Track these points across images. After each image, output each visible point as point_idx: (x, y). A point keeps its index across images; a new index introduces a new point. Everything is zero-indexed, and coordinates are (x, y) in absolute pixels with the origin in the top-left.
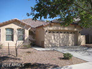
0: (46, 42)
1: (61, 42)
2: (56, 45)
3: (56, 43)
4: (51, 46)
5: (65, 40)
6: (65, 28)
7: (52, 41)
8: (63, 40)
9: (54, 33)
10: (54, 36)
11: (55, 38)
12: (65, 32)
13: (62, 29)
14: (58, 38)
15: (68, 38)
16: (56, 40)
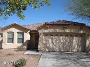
0: (40, 46)
1: (61, 47)
2: (55, 49)
3: (54, 48)
4: (47, 51)
5: (67, 44)
6: (66, 30)
7: (49, 45)
8: (64, 45)
9: (52, 36)
10: (52, 39)
11: (54, 41)
12: (67, 35)
13: (61, 31)
14: (58, 42)
15: (72, 42)
16: (55, 44)
